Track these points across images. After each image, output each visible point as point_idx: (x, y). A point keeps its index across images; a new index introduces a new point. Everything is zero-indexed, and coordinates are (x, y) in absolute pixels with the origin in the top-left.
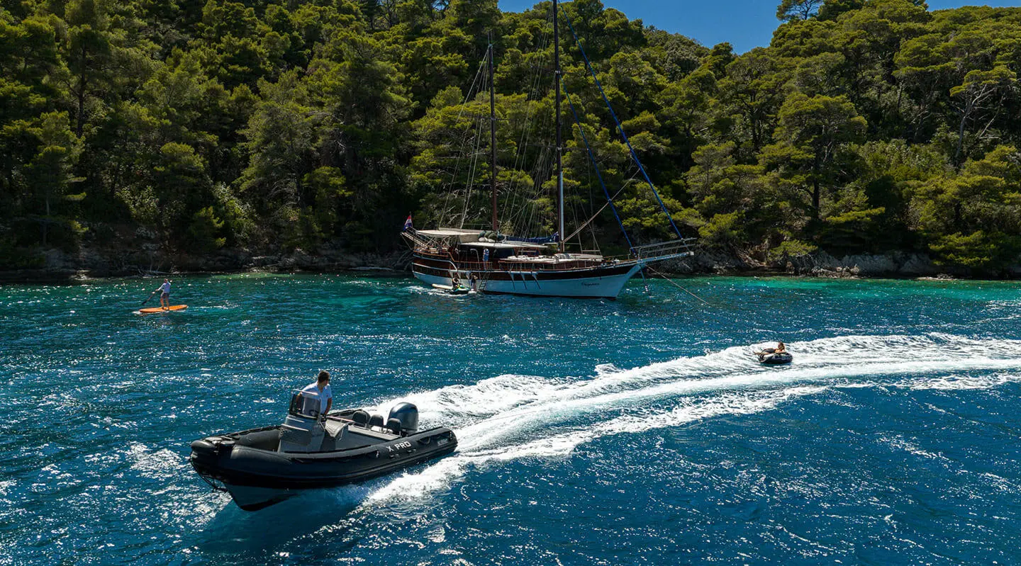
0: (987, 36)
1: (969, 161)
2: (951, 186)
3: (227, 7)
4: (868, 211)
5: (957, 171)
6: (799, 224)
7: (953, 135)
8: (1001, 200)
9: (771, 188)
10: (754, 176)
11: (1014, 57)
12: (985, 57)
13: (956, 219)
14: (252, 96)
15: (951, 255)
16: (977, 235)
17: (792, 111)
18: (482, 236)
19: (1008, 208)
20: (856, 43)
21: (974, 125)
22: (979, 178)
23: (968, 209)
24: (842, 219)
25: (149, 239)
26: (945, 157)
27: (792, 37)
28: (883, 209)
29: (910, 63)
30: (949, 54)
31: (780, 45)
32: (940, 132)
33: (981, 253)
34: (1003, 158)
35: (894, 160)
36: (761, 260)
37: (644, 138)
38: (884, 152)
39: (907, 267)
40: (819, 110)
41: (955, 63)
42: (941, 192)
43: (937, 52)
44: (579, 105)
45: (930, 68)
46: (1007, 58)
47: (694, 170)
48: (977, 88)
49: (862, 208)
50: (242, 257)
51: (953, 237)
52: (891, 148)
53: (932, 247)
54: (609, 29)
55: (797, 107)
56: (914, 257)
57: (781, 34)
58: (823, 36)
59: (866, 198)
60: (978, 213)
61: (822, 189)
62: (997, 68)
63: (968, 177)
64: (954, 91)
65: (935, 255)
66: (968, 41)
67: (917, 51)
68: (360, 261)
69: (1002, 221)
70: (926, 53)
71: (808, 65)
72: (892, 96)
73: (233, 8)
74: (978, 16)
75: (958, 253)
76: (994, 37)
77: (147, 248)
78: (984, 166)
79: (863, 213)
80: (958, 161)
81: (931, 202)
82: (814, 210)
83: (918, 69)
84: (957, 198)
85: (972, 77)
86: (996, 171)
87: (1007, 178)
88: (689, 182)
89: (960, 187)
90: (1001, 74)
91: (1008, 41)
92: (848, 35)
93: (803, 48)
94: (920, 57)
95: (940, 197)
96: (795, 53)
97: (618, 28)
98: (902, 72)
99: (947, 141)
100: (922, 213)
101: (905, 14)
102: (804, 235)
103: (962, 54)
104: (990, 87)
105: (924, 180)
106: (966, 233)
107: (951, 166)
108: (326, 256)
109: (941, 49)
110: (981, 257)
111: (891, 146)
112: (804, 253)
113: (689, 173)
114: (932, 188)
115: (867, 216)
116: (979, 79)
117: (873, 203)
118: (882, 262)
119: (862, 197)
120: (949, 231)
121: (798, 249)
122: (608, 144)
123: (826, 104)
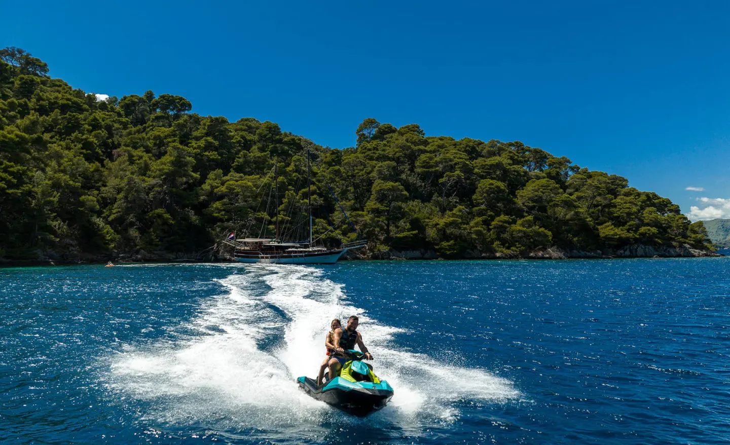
0: (452, 157)
1: (447, 211)
2: (442, 222)
3: (70, 115)
4: (411, 232)
5: (443, 215)
6: (382, 238)
7: (440, 199)
8: (460, 228)
9: (370, 222)
10: (362, 216)
11: (462, 167)
12: (451, 165)
13: (444, 235)
14: (102, 169)
15: (443, 250)
16: (452, 242)
17: (378, 188)
18: (272, 241)
19: (463, 231)
20: (397, 155)
21: (448, 195)
22: (452, 219)
23: (448, 232)
24: (401, 235)
25: (71, 245)
26: (438, 209)
27: (369, 150)
28: (417, 231)
29: (423, 167)
30: (437, 164)
31: (364, 153)
32: (435, 197)
33: (454, 249)
34: (460, 211)
35: (417, 209)
36: (364, 255)
37: (315, 198)
38: (412, 206)
39: (426, 256)
40: (390, 189)
41: (440, 168)
42: (438, 224)
43: (433, 163)
44: (285, 182)
45: (431, 170)
46: (459, 168)
47: (336, 213)
48: (449, 180)
49: (409, 230)
50: (114, 255)
51: (443, 243)
52: (415, 204)
53: (436, 247)
54: (285, 141)
55: (380, 187)
56: (429, 251)
57: (364, 148)
58: (384, 150)
59: (410, 227)
60: (451, 234)
61: (391, 222)
62: (456, 172)
63: (448, 218)
64: (441, 180)
65: (436, 250)
66: (444, 159)
67: (424, 162)
68: (174, 257)
69: (460, 236)
70: (429, 163)
71: (381, 166)
72: (412, 179)
73: (74, 116)
74: (448, 145)
75: (446, 249)
76: (455, 157)
77: (72, 250)
78: (454, 214)
79: (409, 233)
80: (443, 210)
81: (435, 229)
82: (388, 231)
83: (425, 170)
84: (444, 227)
85: (447, 175)
86: (457, 216)
87: (462, 218)
88: (334, 218)
89: (445, 222)
90: (458, 175)
91: (459, 160)
92: (394, 150)
93: (376, 156)
94: (426, 165)
95: (438, 226)
96: (371, 159)
97: (290, 141)
98: (419, 170)
99: (438, 202)
100: (431, 233)
101: (417, 141)
102: (386, 242)
103: (442, 164)
104: (454, 180)
105: (431, 219)
106: (448, 241)
107: (440, 213)
108: (157, 254)
109: (434, 162)
110: (454, 251)
111: (415, 203)
112: (387, 250)
113: (335, 214)
114: (434, 223)
115: (411, 234)
116: (450, 177)
117: (412, 229)
118: (417, 253)
119: (408, 226)
120: (442, 240)
121: (384, 248)
122: (302, 201)
123: (393, 186)
